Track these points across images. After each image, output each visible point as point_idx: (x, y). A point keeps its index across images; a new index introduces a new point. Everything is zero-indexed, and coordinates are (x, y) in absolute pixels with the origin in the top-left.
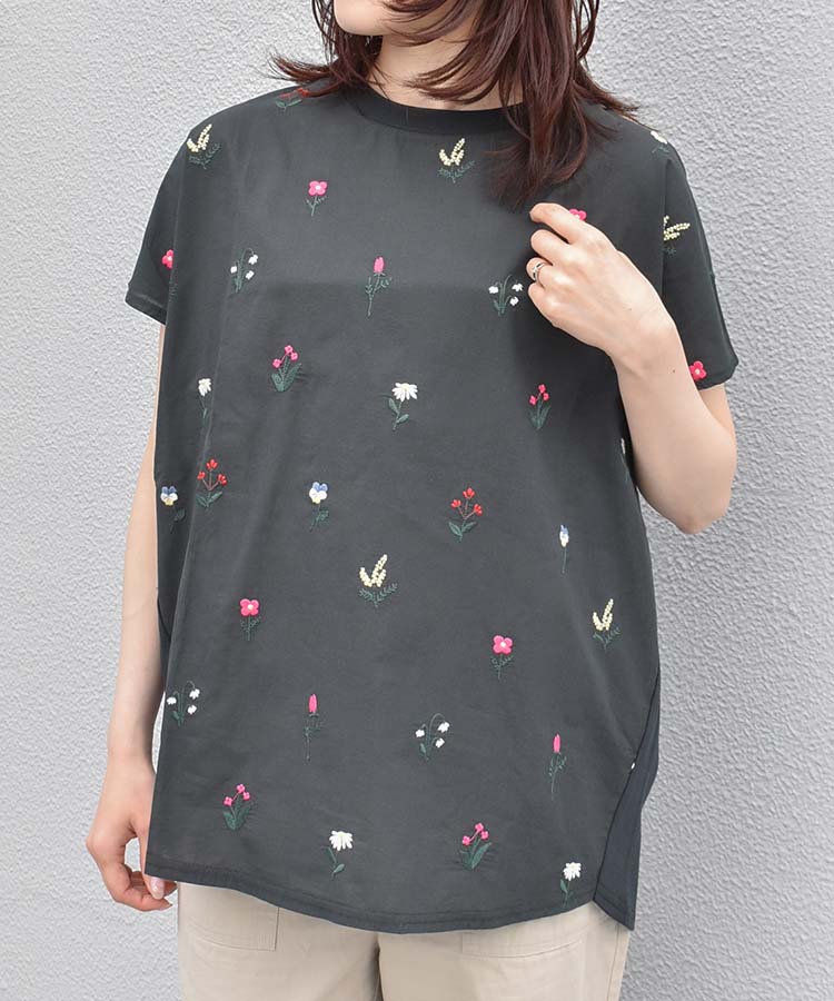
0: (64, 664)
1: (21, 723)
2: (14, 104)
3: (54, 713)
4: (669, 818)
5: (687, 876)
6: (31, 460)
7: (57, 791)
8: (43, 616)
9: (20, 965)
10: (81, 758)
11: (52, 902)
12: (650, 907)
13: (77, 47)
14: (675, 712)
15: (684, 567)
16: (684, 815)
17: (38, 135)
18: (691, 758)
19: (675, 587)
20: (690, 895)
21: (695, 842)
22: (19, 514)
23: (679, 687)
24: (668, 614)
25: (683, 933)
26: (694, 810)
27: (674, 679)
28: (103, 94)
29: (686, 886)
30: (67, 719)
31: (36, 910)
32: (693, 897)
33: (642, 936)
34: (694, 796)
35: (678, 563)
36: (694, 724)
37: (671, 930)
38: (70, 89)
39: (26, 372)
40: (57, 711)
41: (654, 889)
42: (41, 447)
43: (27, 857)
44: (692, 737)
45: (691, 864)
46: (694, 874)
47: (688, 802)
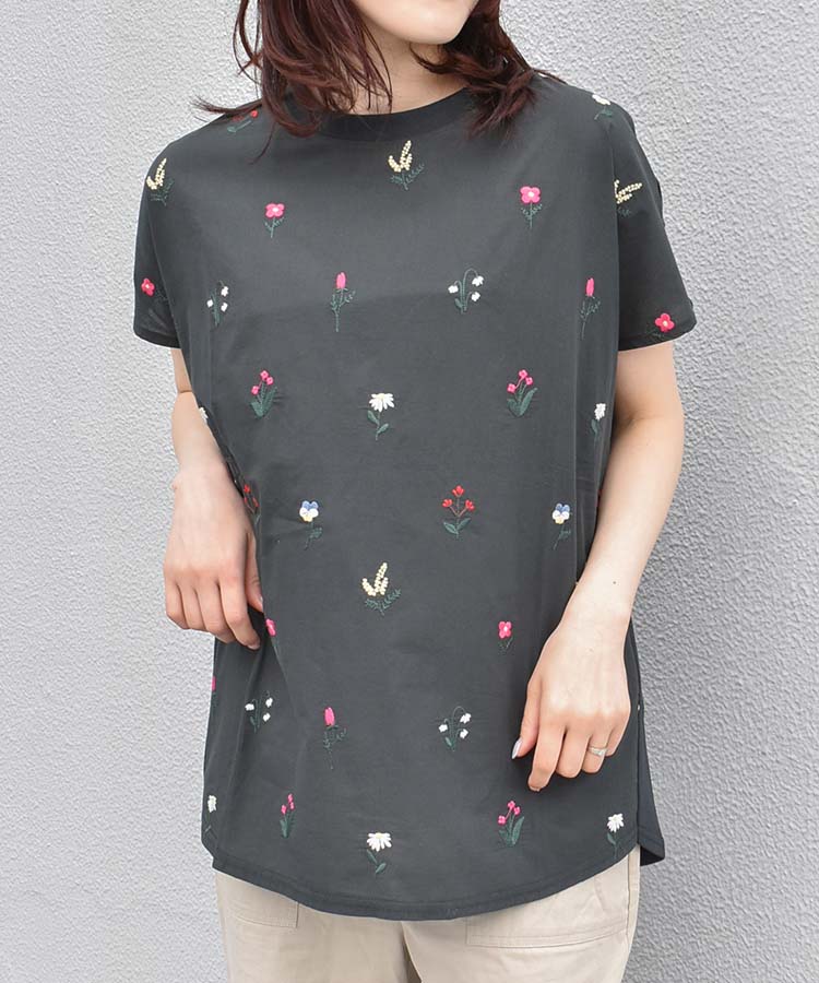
0: (178, 674)
1: (134, 732)
2: (139, 101)
3: (168, 724)
4: (785, 846)
5: (801, 905)
6: (149, 466)
7: (170, 803)
8: (158, 624)
9: (128, 975)
10: (194, 769)
11: (163, 913)
12: (762, 934)
13: (204, 44)
14: (794, 739)
15: (808, 593)
16: (800, 843)
17: (163, 133)
18: (808, 785)
19: (797, 613)
20: (804, 924)
21: (810, 870)
22: (137, 521)
23: (799, 714)
24: (790, 640)
25: (794, 960)
26: (810, 838)
27: (794, 706)
28: (230, 94)
29: (800, 915)
30: (180, 730)
31: (145, 920)
32: (807, 925)
33: (754, 963)
34: (811, 824)
35: (802, 589)
36: (812, 752)
37: (783, 957)
38: (196, 87)
39: (146, 377)
40: (171, 721)
41: (767, 916)
42: (160, 453)
43: (137, 867)
44: (811, 765)
45: (806, 892)
46: (807, 902)
47: (804, 830)
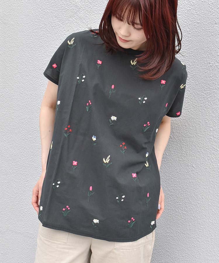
0: (18, 175)
1: (7, 188)
2: (8, 38)
4: (163, 216)
5: (167, 230)
6: (10, 125)
7: (16, 205)
8: (13, 162)
9: (6, 247)
10: (22, 197)
11: (14, 232)
12: (158, 237)
13: (23, 25)
14: (165, 190)
15: (167, 155)
16: (167, 215)
17: (14, 46)
18: (168, 201)
19: (165, 160)
20: (168, 235)
21: (169, 222)
22: (7, 138)
23: (166, 184)
24: (163, 166)
25: (166, 244)
26: (169, 214)
27: (165, 182)
28: (29, 36)
29: (167, 233)
30: (18, 188)
31: (10, 234)
32: (169, 235)
33: (156, 244)
34: (169, 211)
35: (166, 154)
36: (169, 193)
37: (163, 243)
38: (21, 35)
39: (10, 103)
40: (16, 186)
41: (159, 233)
42: (13, 122)
43: (8, 221)
44: (169, 196)
45: (168, 227)
46: (169, 229)
47: (168, 212)
